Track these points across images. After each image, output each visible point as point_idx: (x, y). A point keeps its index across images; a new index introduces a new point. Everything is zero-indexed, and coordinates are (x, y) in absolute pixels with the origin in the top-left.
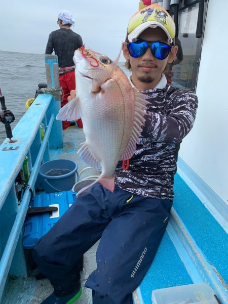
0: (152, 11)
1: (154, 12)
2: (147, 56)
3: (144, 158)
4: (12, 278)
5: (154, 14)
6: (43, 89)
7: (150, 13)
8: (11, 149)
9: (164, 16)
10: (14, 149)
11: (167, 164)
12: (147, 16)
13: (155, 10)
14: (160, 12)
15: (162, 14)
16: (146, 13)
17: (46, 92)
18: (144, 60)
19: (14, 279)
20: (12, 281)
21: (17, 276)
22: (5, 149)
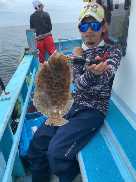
0: (89, 6)
1: (91, 6)
2: (89, 30)
3: (92, 87)
4: (17, 177)
5: (90, 8)
6: (27, 52)
7: (88, 8)
8: (6, 99)
9: (96, 7)
10: (8, 100)
11: (105, 91)
12: (87, 10)
13: (91, 5)
14: (94, 6)
15: (95, 7)
16: (86, 8)
17: (29, 53)
18: (88, 33)
19: (18, 178)
20: (17, 179)
21: (20, 175)
22: (2, 100)
